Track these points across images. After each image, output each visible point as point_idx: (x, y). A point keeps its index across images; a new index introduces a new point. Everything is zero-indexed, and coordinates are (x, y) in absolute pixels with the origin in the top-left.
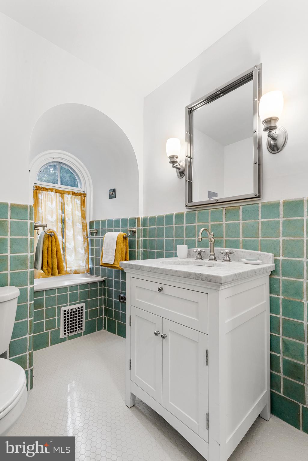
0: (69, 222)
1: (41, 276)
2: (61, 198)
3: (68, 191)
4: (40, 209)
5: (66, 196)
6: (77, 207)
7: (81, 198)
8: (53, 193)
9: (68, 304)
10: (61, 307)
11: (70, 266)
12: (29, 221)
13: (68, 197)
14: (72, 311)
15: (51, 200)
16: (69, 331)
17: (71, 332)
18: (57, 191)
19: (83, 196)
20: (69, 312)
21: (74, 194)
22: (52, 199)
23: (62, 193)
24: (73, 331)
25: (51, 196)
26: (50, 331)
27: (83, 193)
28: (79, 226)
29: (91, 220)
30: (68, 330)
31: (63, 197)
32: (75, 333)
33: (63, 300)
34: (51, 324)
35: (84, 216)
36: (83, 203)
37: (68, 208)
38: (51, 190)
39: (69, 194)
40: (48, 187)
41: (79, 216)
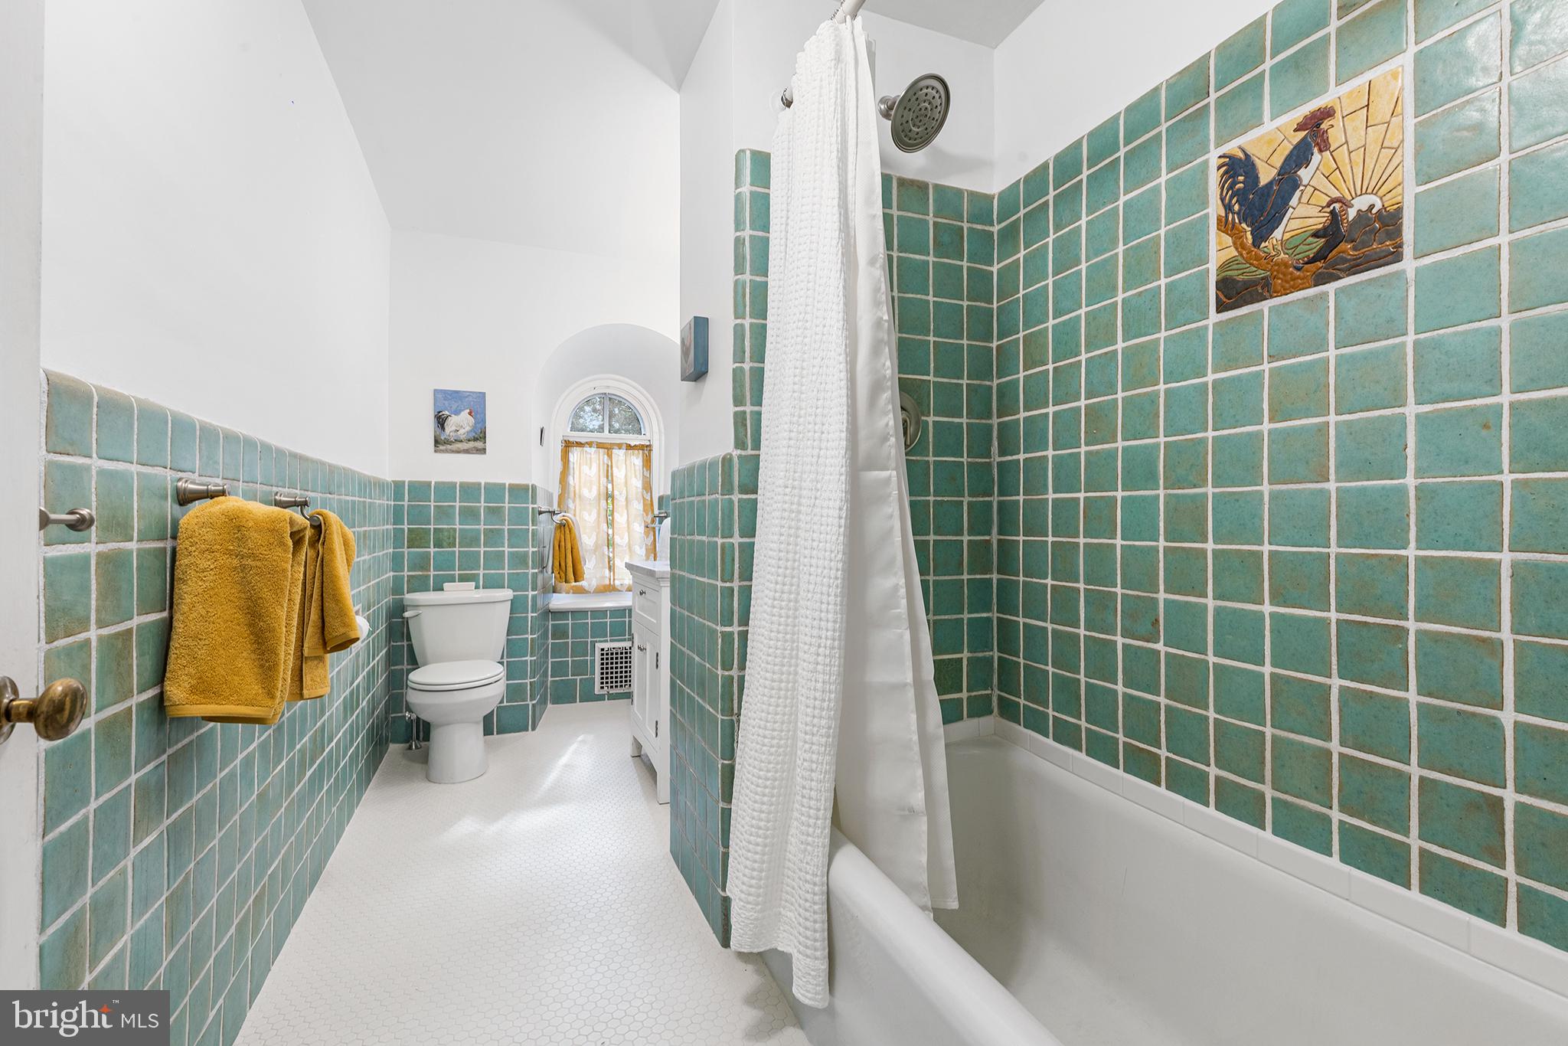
0: (620, 499)
1: (571, 591)
2: (606, 456)
3: (619, 444)
4: (571, 478)
5: (615, 451)
6: (635, 470)
7: (643, 454)
8: (593, 450)
9: (609, 639)
10: (596, 641)
11: (620, 577)
12: (531, 506)
13: (619, 454)
14: (614, 651)
15: (589, 461)
16: (609, 685)
17: (612, 687)
18: (600, 446)
19: (646, 449)
20: (610, 652)
21: (629, 447)
22: (591, 460)
23: (608, 448)
24: (616, 686)
25: (589, 456)
26: (578, 678)
27: (648, 443)
28: (638, 506)
29: (661, 494)
30: (607, 683)
31: (610, 456)
32: (619, 690)
33: (599, 632)
34: (581, 668)
35: (648, 486)
36: (647, 463)
37: (619, 474)
38: (590, 444)
39: (620, 449)
40: (583, 441)
41: (637, 487)
